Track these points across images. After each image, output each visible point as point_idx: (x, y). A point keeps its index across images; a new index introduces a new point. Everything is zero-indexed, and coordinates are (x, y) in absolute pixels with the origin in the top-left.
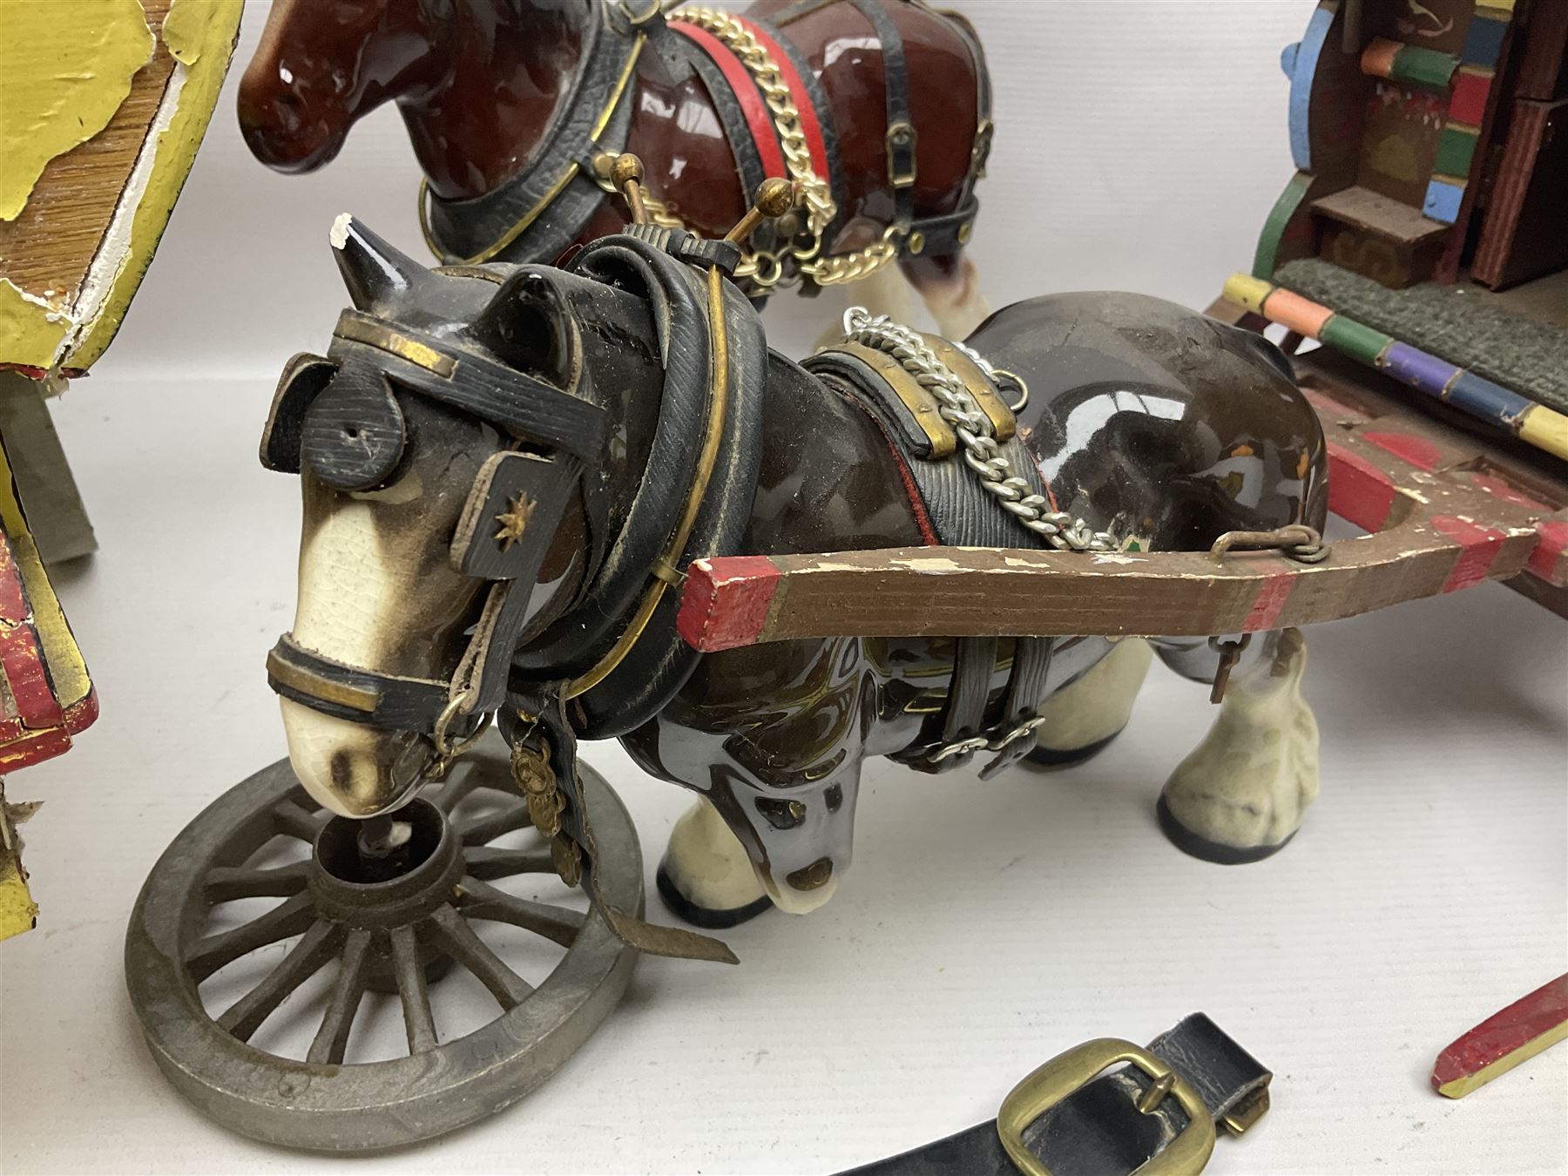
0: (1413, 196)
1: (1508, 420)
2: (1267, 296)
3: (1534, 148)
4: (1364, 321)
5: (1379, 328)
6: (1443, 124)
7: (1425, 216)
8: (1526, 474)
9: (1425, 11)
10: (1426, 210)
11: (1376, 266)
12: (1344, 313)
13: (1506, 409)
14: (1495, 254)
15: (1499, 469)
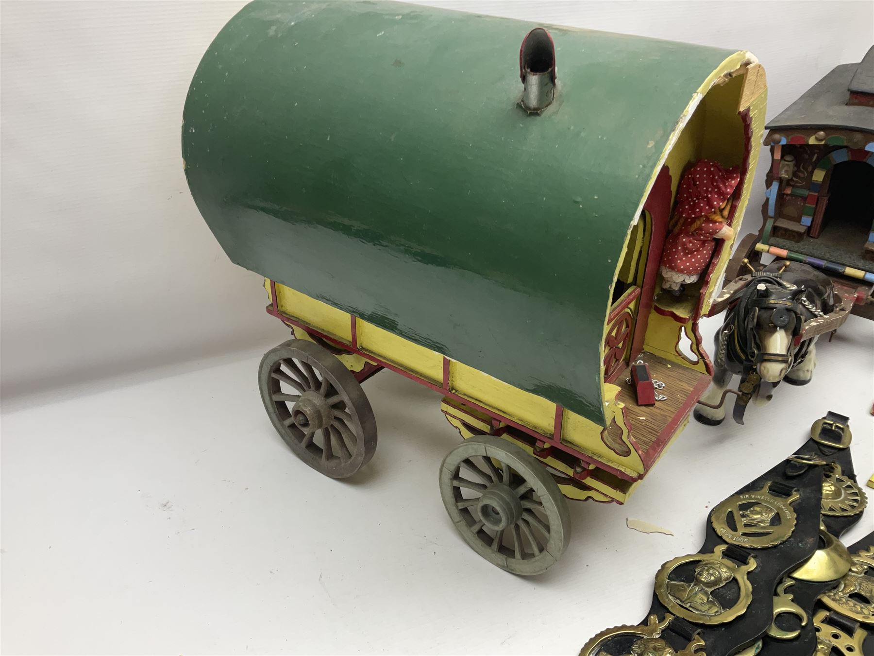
0: (798, 220)
1: (841, 271)
2: (769, 249)
3: (824, 207)
4: (797, 252)
5: (802, 253)
6: (804, 204)
7: (801, 225)
8: (845, 282)
9: (797, 180)
10: (802, 223)
11: (792, 237)
12: (791, 251)
13: (840, 269)
14: (815, 231)
15: (837, 281)
